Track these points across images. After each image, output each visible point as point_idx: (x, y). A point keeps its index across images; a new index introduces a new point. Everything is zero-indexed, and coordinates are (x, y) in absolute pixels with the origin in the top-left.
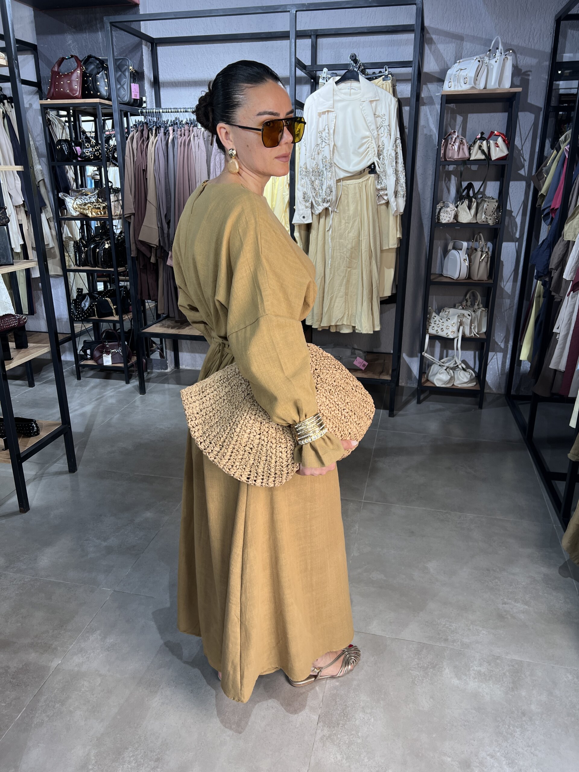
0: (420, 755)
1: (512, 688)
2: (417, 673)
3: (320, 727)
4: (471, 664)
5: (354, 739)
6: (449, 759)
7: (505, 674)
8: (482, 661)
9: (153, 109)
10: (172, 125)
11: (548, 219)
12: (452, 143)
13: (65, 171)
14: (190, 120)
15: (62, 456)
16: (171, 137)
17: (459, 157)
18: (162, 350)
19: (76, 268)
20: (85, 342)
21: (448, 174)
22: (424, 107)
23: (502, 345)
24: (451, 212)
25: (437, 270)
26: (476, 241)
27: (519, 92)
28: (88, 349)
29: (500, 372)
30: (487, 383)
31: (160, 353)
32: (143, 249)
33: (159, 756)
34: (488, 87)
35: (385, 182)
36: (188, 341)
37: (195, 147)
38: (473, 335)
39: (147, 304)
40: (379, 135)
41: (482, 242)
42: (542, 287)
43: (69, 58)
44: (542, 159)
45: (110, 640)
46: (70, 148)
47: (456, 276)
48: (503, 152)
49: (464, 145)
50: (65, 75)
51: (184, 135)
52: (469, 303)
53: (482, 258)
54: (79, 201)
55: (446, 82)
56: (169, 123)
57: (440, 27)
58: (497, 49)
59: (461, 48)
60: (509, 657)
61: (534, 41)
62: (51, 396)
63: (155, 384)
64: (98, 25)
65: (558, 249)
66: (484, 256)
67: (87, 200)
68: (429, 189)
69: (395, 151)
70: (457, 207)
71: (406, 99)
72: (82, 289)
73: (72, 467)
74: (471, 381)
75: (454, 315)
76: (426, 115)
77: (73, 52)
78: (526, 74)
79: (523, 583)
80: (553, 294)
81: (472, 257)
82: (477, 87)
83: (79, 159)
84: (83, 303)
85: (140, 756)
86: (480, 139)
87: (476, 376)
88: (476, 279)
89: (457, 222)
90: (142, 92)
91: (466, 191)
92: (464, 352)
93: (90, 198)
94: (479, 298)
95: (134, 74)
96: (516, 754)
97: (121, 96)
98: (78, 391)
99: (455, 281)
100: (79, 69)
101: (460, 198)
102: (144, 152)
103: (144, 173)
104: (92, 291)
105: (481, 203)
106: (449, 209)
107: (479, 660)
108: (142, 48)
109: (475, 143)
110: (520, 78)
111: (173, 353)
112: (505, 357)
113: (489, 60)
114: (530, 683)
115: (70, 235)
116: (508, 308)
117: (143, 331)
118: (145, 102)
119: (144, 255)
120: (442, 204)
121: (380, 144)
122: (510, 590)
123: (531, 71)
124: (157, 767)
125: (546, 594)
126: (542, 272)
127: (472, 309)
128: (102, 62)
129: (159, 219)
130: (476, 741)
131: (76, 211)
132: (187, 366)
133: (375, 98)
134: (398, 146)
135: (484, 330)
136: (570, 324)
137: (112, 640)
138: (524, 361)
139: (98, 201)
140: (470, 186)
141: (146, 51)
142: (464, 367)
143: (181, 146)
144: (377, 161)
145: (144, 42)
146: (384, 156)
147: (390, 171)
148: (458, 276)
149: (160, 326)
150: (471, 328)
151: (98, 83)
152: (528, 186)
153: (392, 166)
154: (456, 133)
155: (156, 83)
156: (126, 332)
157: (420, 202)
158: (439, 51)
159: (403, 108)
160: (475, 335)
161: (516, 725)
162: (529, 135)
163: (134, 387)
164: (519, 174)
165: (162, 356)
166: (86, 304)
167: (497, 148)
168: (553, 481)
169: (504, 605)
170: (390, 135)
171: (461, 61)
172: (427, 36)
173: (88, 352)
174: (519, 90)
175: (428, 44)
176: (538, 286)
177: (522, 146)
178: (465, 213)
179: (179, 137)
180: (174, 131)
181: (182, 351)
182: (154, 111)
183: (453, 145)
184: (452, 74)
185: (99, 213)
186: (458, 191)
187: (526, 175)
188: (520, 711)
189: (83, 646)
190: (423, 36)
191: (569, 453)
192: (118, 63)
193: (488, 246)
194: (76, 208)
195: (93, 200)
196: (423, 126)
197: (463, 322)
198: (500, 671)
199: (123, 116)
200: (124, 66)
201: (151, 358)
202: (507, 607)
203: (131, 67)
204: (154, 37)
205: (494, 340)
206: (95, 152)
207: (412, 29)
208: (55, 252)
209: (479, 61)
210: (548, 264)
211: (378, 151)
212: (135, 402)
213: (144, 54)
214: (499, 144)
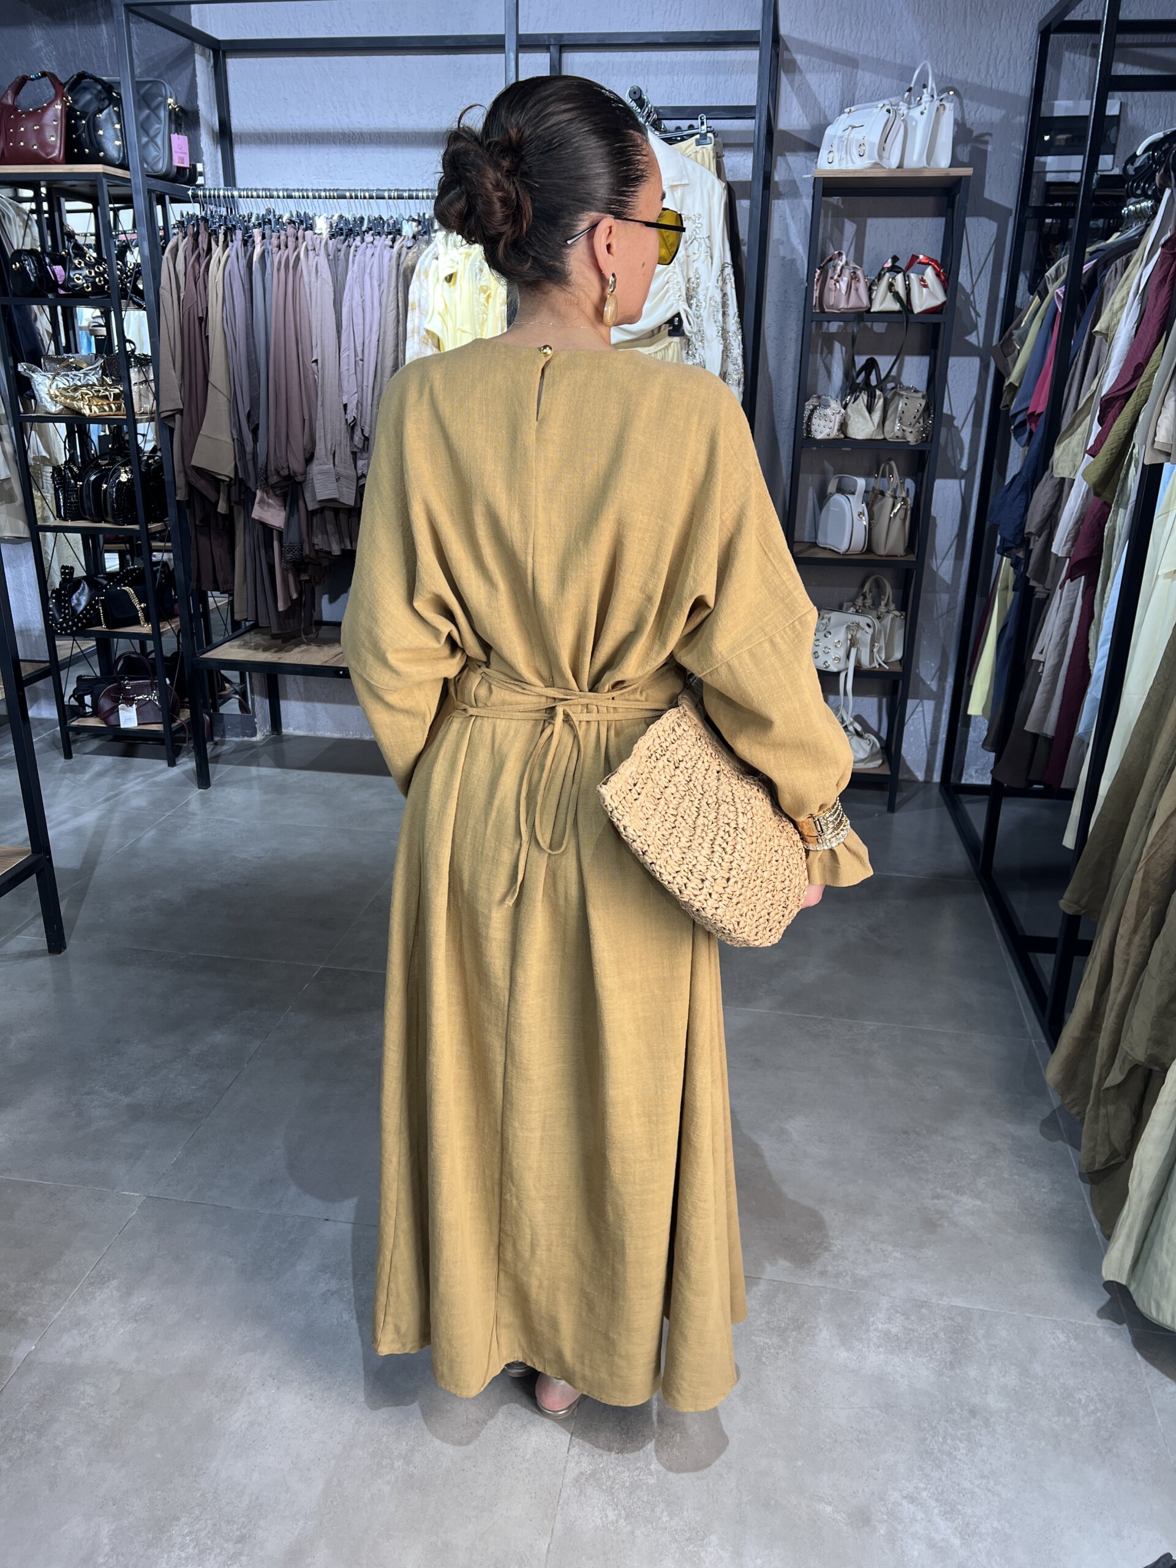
0: (773, 1502)
1: (951, 1363)
2: (767, 1341)
3: (573, 1457)
4: (872, 1319)
5: (641, 1478)
6: (829, 1509)
7: (936, 1335)
8: (892, 1311)
9: (219, 189)
10: (259, 224)
11: (1025, 433)
12: (836, 277)
13: (30, 317)
14: (298, 215)
15: (33, 919)
16: (258, 251)
17: (850, 306)
18: (243, 695)
19: (59, 523)
20: (79, 679)
21: (828, 340)
22: (780, 201)
23: (934, 686)
24: (833, 417)
25: (806, 534)
26: (883, 476)
27: (968, 177)
28: (87, 694)
29: (929, 738)
30: (904, 761)
31: (240, 702)
32: (201, 484)
33: (244, 1531)
34: (907, 164)
35: (702, 353)
36: (300, 678)
37: (309, 273)
38: (876, 664)
39: (211, 600)
40: (688, 256)
41: (895, 479)
42: (1012, 569)
43: (38, 78)
44: (1011, 314)
45: (140, 1299)
46: (41, 267)
47: (843, 548)
48: (937, 298)
49: (859, 281)
50: (29, 114)
51: (287, 247)
52: (869, 602)
53: (895, 511)
54: (62, 382)
55: (823, 152)
56: (253, 220)
57: (811, 38)
58: (925, 86)
59: (852, 83)
60: (945, 1302)
61: (997, 74)
62: (9, 793)
63: (230, 767)
64: (100, 10)
65: (1043, 495)
66: (899, 506)
67: (79, 380)
68: (791, 370)
69: (722, 290)
70: (845, 407)
71: (743, 184)
72: (72, 568)
73: (56, 942)
74: (872, 757)
75: (839, 625)
76: (783, 218)
77: (46, 65)
78: (981, 139)
79: (973, 1157)
80: (1032, 583)
81: (875, 508)
82: (885, 164)
83: (62, 292)
84: (74, 597)
85: (206, 1532)
86: (890, 270)
87: (882, 748)
88: (882, 552)
89: (846, 437)
90: (195, 153)
91: (863, 374)
92: (859, 699)
93: (86, 375)
94: (889, 590)
95: (176, 114)
96: (959, 1492)
97: (150, 160)
98: (65, 782)
99: (841, 557)
100: (59, 102)
101: (851, 388)
102: (201, 281)
103: (201, 325)
104: (93, 573)
105: (892, 399)
106: (829, 411)
107: (888, 1310)
108: (194, 61)
109: (880, 277)
110: (969, 148)
111: (268, 701)
112: (938, 710)
113: (909, 108)
114: (986, 1352)
115: (44, 454)
116: (945, 611)
117: (205, 656)
118: (201, 174)
119: (203, 498)
120: (815, 400)
121: (691, 275)
122: (948, 1171)
123: (990, 135)
124: (241, 1554)
125: (1016, 1177)
126: (1011, 539)
127: (875, 613)
128: (108, 88)
129: (235, 423)
130: (881, 1471)
131: (56, 402)
132: (298, 728)
133: (681, 180)
134: (728, 281)
135: (898, 655)
136: (1065, 644)
137: (144, 1299)
138: (976, 717)
139: (103, 383)
140: (871, 365)
141: (202, 66)
142: (859, 728)
143: (279, 270)
144: (685, 311)
145: (198, 48)
146: (699, 300)
147: (712, 331)
148: (847, 547)
149: (240, 647)
150: (872, 651)
151: (101, 132)
152: (985, 367)
153: (716, 322)
154: (844, 257)
155: (225, 135)
156: (166, 659)
157: (772, 396)
158: (809, 86)
159: (737, 202)
160: (880, 665)
161: (959, 1434)
162: (987, 264)
163: (184, 772)
164: (967, 342)
165: (243, 707)
166: (81, 599)
167: (925, 290)
168: (1031, 955)
169: (936, 1201)
170: (712, 258)
171: (853, 109)
172: (785, 55)
173: (88, 699)
174: (968, 171)
175: (787, 72)
176: (1004, 569)
177: (973, 286)
178: (861, 419)
179: (275, 249)
180: (264, 237)
181: (286, 698)
182: (221, 193)
183: (838, 282)
184: (835, 136)
185: (106, 408)
186: (847, 375)
187: (981, 345)
188: (967, 1407)
189: (82, 1313)
190: (778, 55)
191: (1062, 898)
192: (143, 91)
193: (906, 486)
194: (56, 396)
195: (93, 379)
196: (779, 240)
197: (856, 639)
198: (927, 1330)
199: (155, 203)
200: (155, 96)
201: (221, 712)
202: (941, 1204)
203: (170, 101)
204: (220, 38)
205: (918, 675)
206: (94, 278)
207: (754, 40)
208: (12, 489)
209: (888, 111)
210: (1022, 525)
211: (688, 289)
212: (187, 804)
213: (198, 73)
214: (928, 282)
